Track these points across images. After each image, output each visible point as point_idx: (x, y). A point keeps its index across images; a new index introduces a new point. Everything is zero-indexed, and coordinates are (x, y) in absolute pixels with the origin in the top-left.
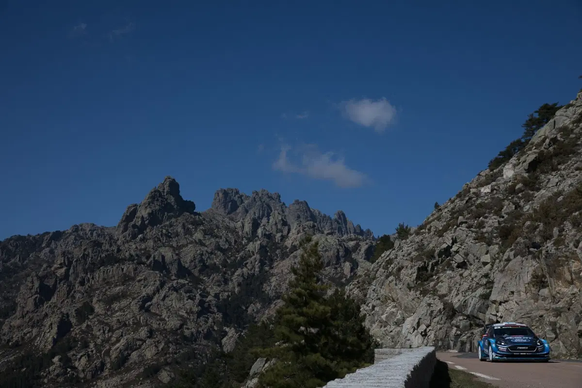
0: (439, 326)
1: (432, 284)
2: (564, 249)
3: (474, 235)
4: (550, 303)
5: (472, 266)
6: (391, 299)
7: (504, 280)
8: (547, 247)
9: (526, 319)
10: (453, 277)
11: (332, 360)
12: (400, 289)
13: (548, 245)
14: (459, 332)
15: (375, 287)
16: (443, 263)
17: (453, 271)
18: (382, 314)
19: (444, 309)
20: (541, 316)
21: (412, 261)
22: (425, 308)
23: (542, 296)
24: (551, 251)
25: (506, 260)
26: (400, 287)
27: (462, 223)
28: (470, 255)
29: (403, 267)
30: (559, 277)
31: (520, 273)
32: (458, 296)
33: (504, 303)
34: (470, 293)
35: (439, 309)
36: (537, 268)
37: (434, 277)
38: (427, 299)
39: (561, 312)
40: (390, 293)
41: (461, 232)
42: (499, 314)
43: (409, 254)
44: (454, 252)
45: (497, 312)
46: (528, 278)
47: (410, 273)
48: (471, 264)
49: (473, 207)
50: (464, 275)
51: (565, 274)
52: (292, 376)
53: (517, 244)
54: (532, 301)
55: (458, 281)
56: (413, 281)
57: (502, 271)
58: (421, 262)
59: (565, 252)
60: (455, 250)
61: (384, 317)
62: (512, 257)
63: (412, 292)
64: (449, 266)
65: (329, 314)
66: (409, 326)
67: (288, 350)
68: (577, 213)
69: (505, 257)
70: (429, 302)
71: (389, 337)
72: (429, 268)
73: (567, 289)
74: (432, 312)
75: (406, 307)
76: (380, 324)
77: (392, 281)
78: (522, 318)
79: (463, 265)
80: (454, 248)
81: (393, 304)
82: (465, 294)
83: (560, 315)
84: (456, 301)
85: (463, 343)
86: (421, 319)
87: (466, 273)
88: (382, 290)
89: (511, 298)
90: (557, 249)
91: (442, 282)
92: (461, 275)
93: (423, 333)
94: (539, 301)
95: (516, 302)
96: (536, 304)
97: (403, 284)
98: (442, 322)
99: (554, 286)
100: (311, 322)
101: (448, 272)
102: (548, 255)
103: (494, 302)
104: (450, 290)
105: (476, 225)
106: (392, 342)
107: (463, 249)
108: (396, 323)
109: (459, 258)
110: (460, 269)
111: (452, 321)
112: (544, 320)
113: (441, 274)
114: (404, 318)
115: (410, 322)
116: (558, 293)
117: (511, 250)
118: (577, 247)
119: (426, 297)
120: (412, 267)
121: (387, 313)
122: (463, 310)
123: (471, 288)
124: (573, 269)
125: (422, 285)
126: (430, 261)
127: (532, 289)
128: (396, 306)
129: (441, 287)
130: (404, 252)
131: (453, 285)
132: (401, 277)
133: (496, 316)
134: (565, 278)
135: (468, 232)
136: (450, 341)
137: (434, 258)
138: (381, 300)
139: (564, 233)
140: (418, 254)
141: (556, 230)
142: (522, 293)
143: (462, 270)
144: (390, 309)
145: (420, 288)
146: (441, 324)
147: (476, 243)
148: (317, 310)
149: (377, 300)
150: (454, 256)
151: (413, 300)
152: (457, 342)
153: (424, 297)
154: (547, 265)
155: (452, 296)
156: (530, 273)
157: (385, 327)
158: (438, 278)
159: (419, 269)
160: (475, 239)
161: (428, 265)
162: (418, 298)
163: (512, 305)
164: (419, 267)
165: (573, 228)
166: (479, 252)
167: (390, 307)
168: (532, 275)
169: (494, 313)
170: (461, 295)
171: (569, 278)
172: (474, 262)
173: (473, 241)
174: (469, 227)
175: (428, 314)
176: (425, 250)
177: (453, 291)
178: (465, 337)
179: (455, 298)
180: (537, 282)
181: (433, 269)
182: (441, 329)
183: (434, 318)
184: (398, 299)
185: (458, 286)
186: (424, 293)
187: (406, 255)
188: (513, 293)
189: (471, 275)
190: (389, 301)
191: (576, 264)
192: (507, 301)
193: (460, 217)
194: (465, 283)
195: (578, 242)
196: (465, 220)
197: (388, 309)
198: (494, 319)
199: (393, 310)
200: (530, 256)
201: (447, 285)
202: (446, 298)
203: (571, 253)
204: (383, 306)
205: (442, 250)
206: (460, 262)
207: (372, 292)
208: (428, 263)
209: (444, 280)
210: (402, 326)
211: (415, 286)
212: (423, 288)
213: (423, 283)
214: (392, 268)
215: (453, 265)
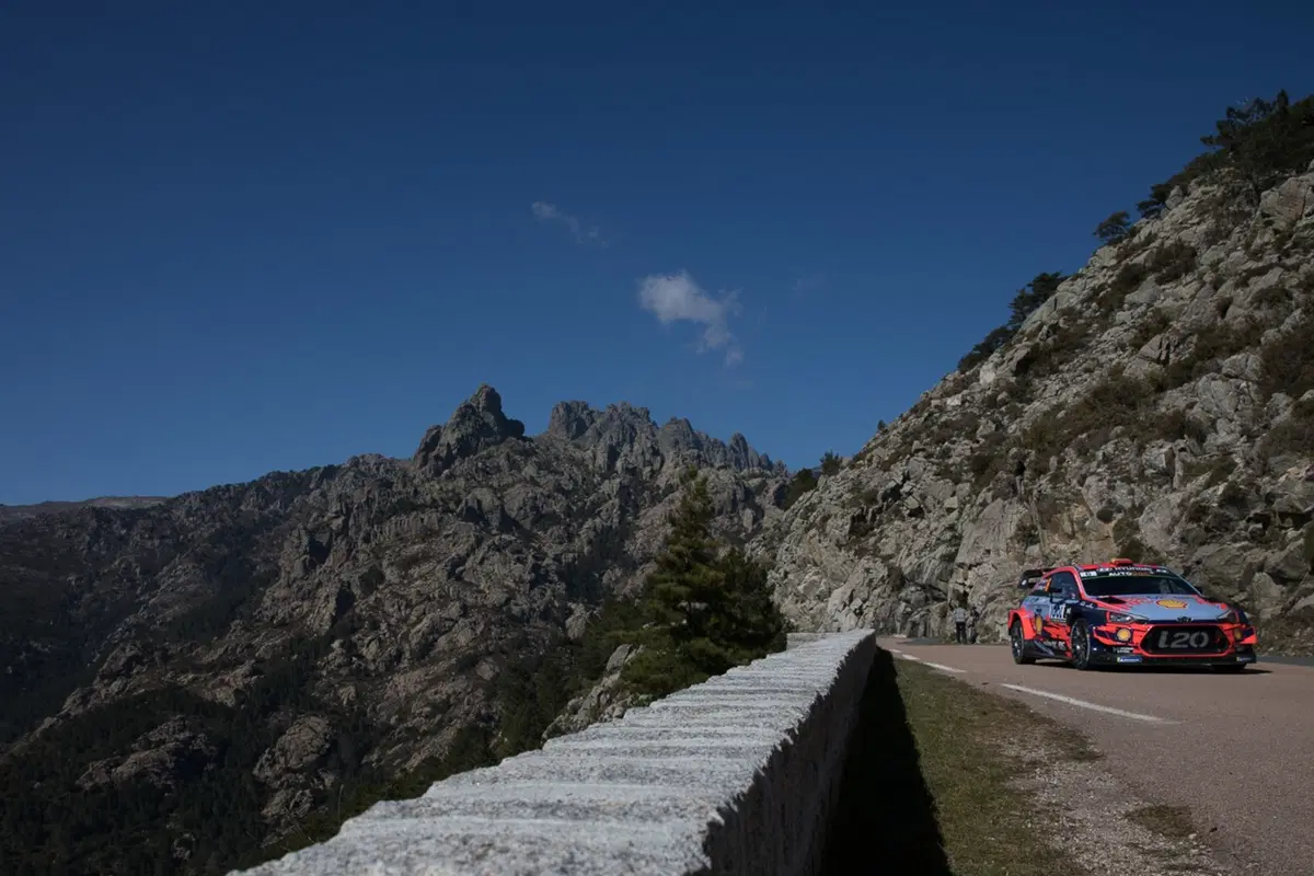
0: (880, 601)
1: (872, 540)
2: (1063, 489)
3: (935, 468)
4: (1041, 566)
5: (931, 514)
6: (812, 562)
7: (975, 535)
8: (1041, 485)
9: (1006, 589)
10: (904, 530)
11: (727, 648)
12: (826, 548)
13: (1043, 482)
14: (909, 610)
15: (788, 545)
16: (889, 510)
17: (904, 521)
18: (799, 584)
19: (889, 576)
21: (843, 507)
22: (862, 575)
23: (1030, 556)
24: (1045, 491)
25: (981, 505)
26: (826, 544)
27: (917, 451)
28: (929, 497)
29: (830, 517)
30: (1056, 528)
31: (999, 524)
32: (910, 558)
33: (976, 566)
34: (927, 553)
35: (881, 576)
36: (1024, 515)
37: (876, 530)
38: (864, 562)
40: (811, 553)
41: (917, 463)
42: (968, 583)
43: (840, 497)
44: (906, 493)
45: (966, 580)
46: (1011, 530)
47: (840, 525)
48: (929, 512)
49: (935, 428)
50: (919, 527)
51: (1064, 524)
52: (670, 670)
53: (997, 481)
54: (1016, 563)
55: (911, 536)
56: (845, 537)
57: (974, 521)
58: (856, 509)
59: (1065, 492)
60: (908, 491)
61: (801, 588)
62: (989, 501)
63: (843, 551)
64: (898, 513)
65: (723, 583)
66: (837, 602)
67: (662, 633)
68: (1084, 436)
69: (980, 500)
70: (867, 566)
71: (808, 617)
72: (870, 515)
73: (1064, 546)
74: (871, 581)
75: (833, 574)
76: (796, 598)
77: (814, 536)
78: (1000, 587)
79: (917, 513)
80: (906, 488)
81: (815, 569)
82: (920, 554)
84: (906, 564)
85: (915, 625)
86: (855, 590)
87: (922, 524)
88: (798, 550)
89: (985, 560)
90: (1054, 488)
91: (887, 537)
92: (915, 527)
93: (858, 611)
94: (1026, 563)
95: (993, 565)
96: (1021, 567)
97: (830, 541)
98: (885, 595)
99: (1047, 542)
100: (698, 594)
101: (897, 523)
102: (1041, 497)
103: (961, 565)
104: (898, 549)
105: (939, 453)
106: (813, 623)
107: (919, 489)
108: (819, 596)
109: (912, 503)
110: (913, 519)
111: (900, 593)
113: (886, 527)
114: (830, 589)
115: (839, 594)
116: (1053, 551)
117: (989, 490)
118: (1082, 485)
119: (863, 559)
120: (843, 517)
121: (805, 583)
122: (916, 578)
123: (928, 545)
124: (1075, 516)
125: (857, 541)
126: (870, 508)
127: (1017, 546)
128: (818, 572)
129: (885, 544)
130: (832, 494)
131: (903, 541)
132: (828, 529)
133: (964, 585)
134: (1063, 530)
135: (927, 464)
136: (897, 622)
137: (877, 502)
138: (797, 563)
139: (1065, 464)
140: (852, 496)
141: (1053, 460)
142: (1002, 552)
143: (916, 520)
144: (810, 577)
145: (855, 546)
146: (884, 598)
147: (938, 480)
148: (705, 577)
149: (791, 563)
150: (906, 499)
151: (845, 563)
152: (906, 623)
153: (860, 558)
154: (1039, 511)
155: (901, 558)
156: (1014, 524)
157: (802, 602)
158: (882, 532)
159: (853, 519)
160: (936, 475)
161: (867, 513)
162: (852, 560)
163: (986, 569)
164: (853, 515)
165: (1078, 456)
166: (941, 494)
167: (810, 574)
168: (1017, 526)
169: (961, 581)
170: (913, 555)
171: (1068, 529)
172: (935, 508)
173: (933, 478)
174: (929, 456)
175: (865, 584)
176: (863, 491)
177: (903, 550)
178: (917, 616)
179: (905, 560)
180: (1024, 536)
181: (874, 518)
182: (883, 604)
183: (873, 590)
184: (822, 563)
185: (909, 543)
186: (860, 553)
187: (835, 498)
188: (988, 551)
189: (929, 527)
190: (809, 565)
191: (1080, 509)
192: (979, 564)
193: (916, 442)
194: (921, 539)
195: (1084, 477)
196: (922, 447)
197: (807, 577)
198: (961, 589)
199: (815, 578)
200: (1016, 498)
201: (893, 541)
202: (892, 561)
203: (1073, 493)
204: (799, 573)
205: (888, 490)
206: (914, 508)
207: (784, 552)
208: (866, 510)
209: (890, 534)
210: (828, 601)
211: (847, 543)
212: (859, 547)
213: (860, 538)
214: (814, 517)
215: (903, 512)
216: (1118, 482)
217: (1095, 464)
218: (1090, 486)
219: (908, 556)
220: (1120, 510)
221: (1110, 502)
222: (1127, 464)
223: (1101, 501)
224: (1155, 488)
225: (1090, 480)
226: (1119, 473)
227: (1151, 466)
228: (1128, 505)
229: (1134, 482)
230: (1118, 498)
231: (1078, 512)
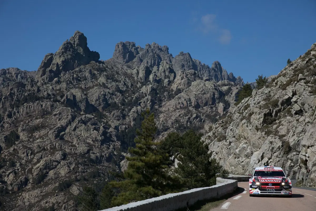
0: (278, 159)
1: (275, 127)
3: (310, 89)
5: (307, 113)
6: (243, 137)
10: (292, 122)
12: (250, 130)
14: (292, 164)
15: (232, 127)
16: (285, 111)
17: (292, 117)
18: (236, 149)
19: (282, 146)
21: (260, 109)
22: (268, 145)
26: (250, 128)
27: (301, 79)
28: (306, 104)
29: (253, 113)
32: (294, 137)
34: (303, 134)
35: (278, 146)
37: (277, 121)
38: (270, 138)
40: (243, 133)
41: (300, 86)
42: (307, 155)
43: (259, 103)
44: (294, 102)
45: (306, 153)
47: (258, 118)
48: (306, 112)
49: (312, 67)
50: (300, 121)
55: (295, 125)
56: (261, 124)
57: (312, 123)
58: (267, 110)
60: (295, 101)
61: (237, 151)
63: (259, 132)
64: (289, 112)
66: (255, 159)
70: (271, 140)
71: (241, 166)
74: (273, 148)
75: (254, 144)
76: (235, 156)
77: (245, 123)
79: (300, 113)
80: (294, 99)
81: (245, 141)
82: (299, 135)
84: (292, 141)
85: (295, 173)
86: (264, 153)
87: (302, 119)
88: (237, 130)
91: (282, 125)
92: (298, 120)
93: (266, 164)
97: (253, 126)
98: (280, 156)
101: (288, 118)
103: (304, 146)
104: (288, 131)
105: (313, 81)
106: (243, 170)
107: (301, 100)
108: (246, 155)
109: (296, 107)
110: (297, 116)
111: (288, 155)
113: (282, 120)
114: (252, 152)
115: (257, 155)
119: (269, 137)
120: (259, 114)
121: (240, 148)
122: (297, 147)
123: (304, 130)
125: (267, 127)
126: (274, 109)
128: (246, 142)
129: (281, 129)
130: (255, 101)
131: (291, 128)
132: (251, 121)
133: (305, 156)
135: (305, 87)
136: (286, 171)
137: (278, 106)
138: (236, 138)
140: (265, 103)
143: (298, 116)
144: (242, 145)
145: (265, 129)
146: (280, 158)
147: (311, 95)
148: (150, 158)
149: (233, 137)
150: (293, 105)
151: (260, 138)
152: (291, 172)
153: (268, 136)
155: (289, 137)
157: (238, 158)
158: (280, 122)
159: (265, 115)
160: (310, 92)
161: (273, 112)
162: (263, 137)
164: (265, 113)
166: (312, 103)
167: (242, 143)
169: (304, 154)
170: (296, 135)
172: (309, 110)
173: (308, 94)
174: (307, 83)
175: (270, 150)
176: (271, 100)
177: (291, 132)
178: (297, 168)
179: (291, 137)
181: (276, 115)
182: (279, 161)
183: (274, 153)
184: (248, 138)
185: (294, 129)
186: (268, 133)
187: (256, 103)
189: (305, 120)
190: (242, 139)
192: (312, 146)
193: (300, 75)
194: (300, 127)
196: (303, 77)
197: (241, 145)
198: (304, 158)
199: (245, 145)
201: (286, 127)
202: (285, 138)
204: (237, 143)
205: (284, 100)
206: (298, 110)
207: (230, 131)
208: (272, 110)
209: (284, 124)
210: (251, 158)
211: (262, 128)
212: (268, 130)
213: (268, 125)
214: (246, 113)
215: (292, 112)
219: (293, 136)
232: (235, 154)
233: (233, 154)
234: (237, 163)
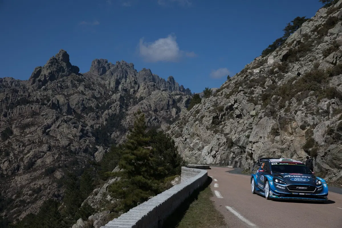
0: (223, 152)
1: (221, 127)
2: (289, 115)
3: (247, 98)
4: (280, 144)
5: (245, 117)
6: (197, 135)
7: (257, 130)
8: (281, 113)
9: (266, 153)
10: (233, 123)
12: (202, 129)
13: (282, 111)
14: (234, 156)
15: (187, 127)
16: (228, 114)
17: (234, 119)
18: (191, 144)
19: (227, 142)
20: (274, 152)
21: (210, 113)
22: (216, 141)
23: (276, 140)
24: (282, 115)
25: (260, 118)
27: (241, 91)
28: (244, 110)
29: (204, 116)
30: (286, 130)
31: (266, 127)
32: (236, 135)
33: (256, 143)
34: (242, 133)
35: (224, 142)
36: (275, 124)
37: (222, 122)
38: (217, 136)
39: (284, 150)
40: (196, 131)
41: (240, 96)
42: (253, 149)
43: (209, 108)
44: (235, 108)
45: (252, 148)
46: (269, 130)
47: (208, 120)
48: (244, 116)
49: (248, 81)
51: (289, 129)
53: (267, 108)
54: (271, 143)
55: (236, 126)
56: (210, 125)
57: (256, 124)
58: (215, 114)
59: (290, 116)
61: (191, 145)
62: (263, 116)
63: (209, 131)
64: (232, 116)
65: (148, 154)
66: (206, 151)
68: (299, 93)
69: (259, 116)
70: (218, 137)
71: (194, 157)
72: (220, 117)
73: (289, 137)
74: (220, 143)
75: (205, 140)
76: (189, 149)
77: (198, 124)
78: (264, 152)
79: (239, 116)
80: (235, 106)
81: (198, 138)
82: (239, 133)
83: (283, 152)
84: (234, 138)
85: (236, 162)
86: (213, 147)
87: (241, 121)
88: (191, 129)
89: (260, 140)
90: (285, 114)
91: (227, 126)
92: (238, 122)
93: (214, 156)
94: (274, 143)
95: (262, 143)
96: (273, 144)
97: (204, 126)
98: (225, 149)
99: (283, 135)
101: (231, 120)
102: (281, 118)
103: (251, 142)
104: (231, 131)
105: (249, 92)
106: (196, 160)
107: (241, 106)
108: (199, 149)
109: (237, 112)
110: (238, 118)
111: (231, 149)
112: (275, 154)
113: (227, 121)
114: (203, 146)
115: (207, 148)
116: (284, 139)
117: (263, 112)
118: (295, 114)
119: (217, 135)
120: (209, 117)
121: (193, 143)
122: (238, 143)
124: (293, 126)
125: (215, 127)
126: (220, 113)
127: (271, 136)
128: (199, 139)
129: (226, 129)
130: (205, 107)
131: (233, 128)
132: (203, 122)
133: (251, 150)
134: (288, 131)
135: (244, 96)
136: (229, 161)
137: (223, 111)
138: (190, 135)
139: (291, 105)
140: (214, 108)
141: (287, 103)
142: (265, 138)
144: (195, 140)
145: (214, 129)
146: (225, 151)
147: (248, 103)
148: (142, 152)
149: (188, 135)
150: (235, 110)
151: (209, 136)
152: (233, 162)
153: (215, 134)
154: (280, 123)
155: (232, 135)
156: (271, 127)
157: (192, 151)
158: (225, 124)
159: (214, 118)
160: (248, 101)
161: (219, 115)
162: (212, 135)
163: (260, 144)
164: (214, 116)
165: (297, 101)
166: (249, 109)
167: (196, 139)
168: (272, 128)
169: (250, 148)
171: (290, 131)
172: (247, 115)
173: (246, 102)
174: (245, 93)
175: (217, 145)
176: (218, 106)
177: (233, 131)
180: (274, 132)
181: (222, 118)
182: (224, 153)
183: (220, 147)
184: (200, 135)
185: (236, 128)
186: (216, 132)
187: (207, 109)
188: (261, 137)
189: (244, 122)
190: (195, 136)
191: (295, 123)
192: (257, 142)
193: (240, 87)
194: (240, 127)
195: (296, 111)
196: (242, 89)
198: (250, 152)
199: (197, 141)
200: (272, 117)
201: (229, 127)
202: (228, 136)
203: (292, 117)
204: (191, 139)
205: (228, 106)
206: (238, 114)
207: (185, 130)
208: (219, 114)
209: (228, 125)
210: (202, 151)
211: (211, 128)
212: (215, 129)
213: (216, 126)
214: (198, 116)
215: (234, 116)
216: (309, 114)
217: (301, 106)
218: (298, 115)
219: (235, 134)
220: (309, 125)
221: (305, 122)
222: (313, 107)
223: (302, 121)
224: (322, 118)
225: (299, 113)
226: (310, 110)
227: (321, 109)
228: (312, 124)
229: (315, 115)
230: (308, 120)
231: (294, 125)
232: (189, 148)
233: (188, 147)
234: (191, 154)
